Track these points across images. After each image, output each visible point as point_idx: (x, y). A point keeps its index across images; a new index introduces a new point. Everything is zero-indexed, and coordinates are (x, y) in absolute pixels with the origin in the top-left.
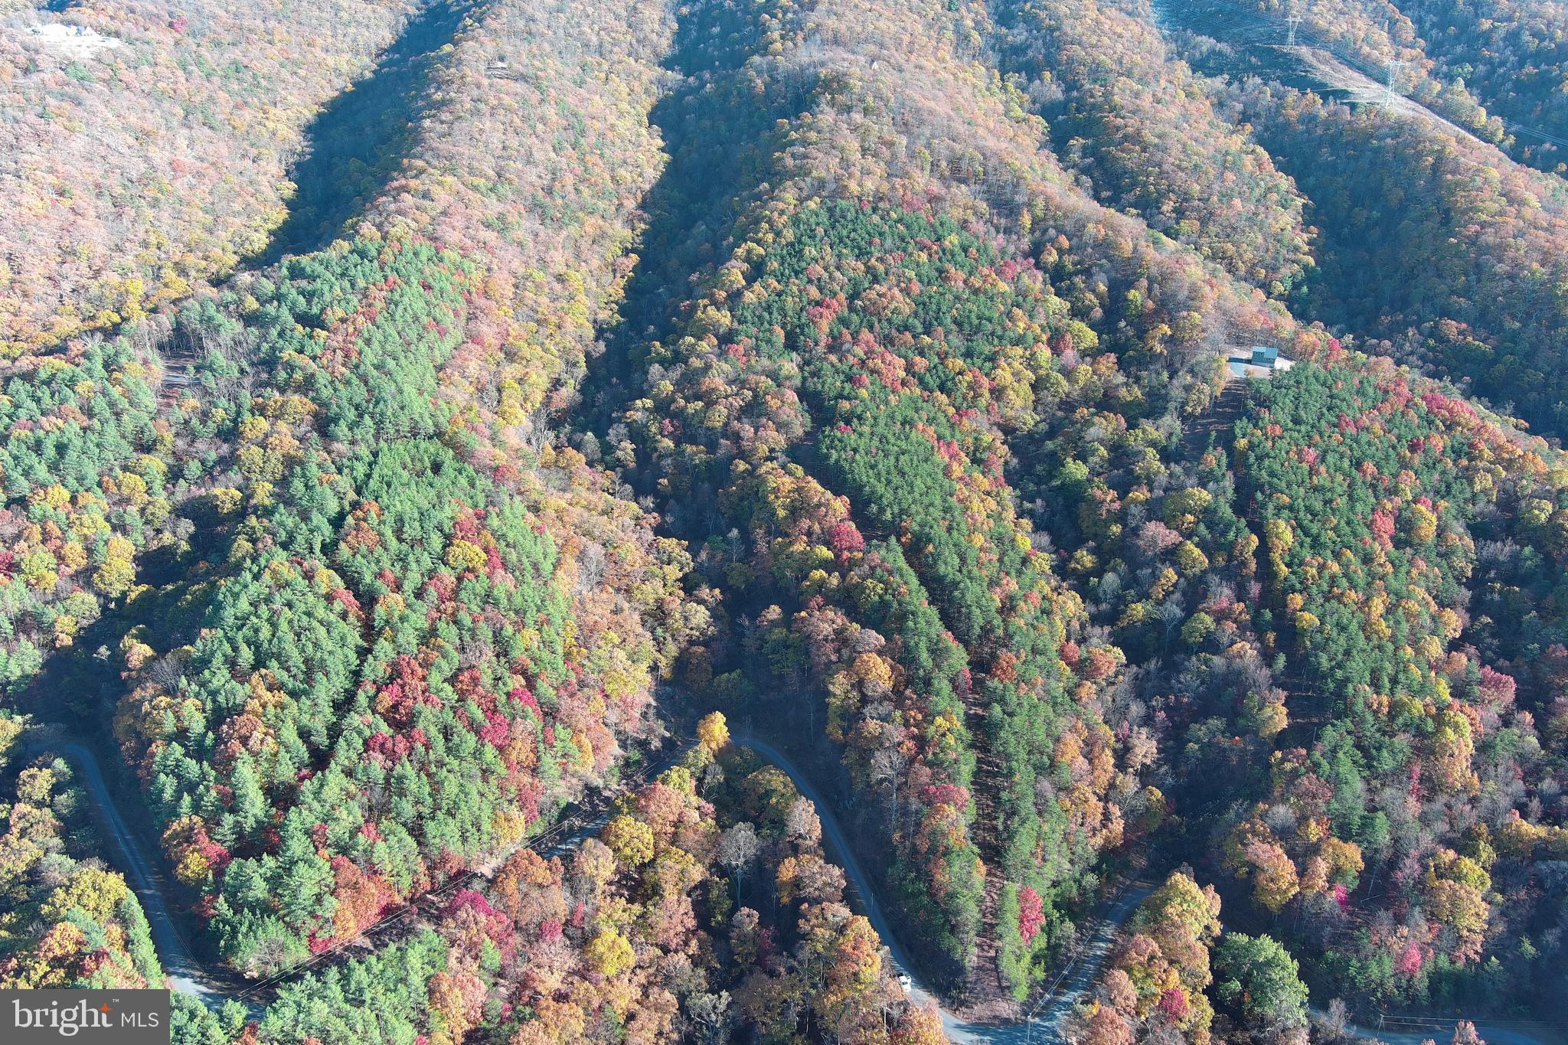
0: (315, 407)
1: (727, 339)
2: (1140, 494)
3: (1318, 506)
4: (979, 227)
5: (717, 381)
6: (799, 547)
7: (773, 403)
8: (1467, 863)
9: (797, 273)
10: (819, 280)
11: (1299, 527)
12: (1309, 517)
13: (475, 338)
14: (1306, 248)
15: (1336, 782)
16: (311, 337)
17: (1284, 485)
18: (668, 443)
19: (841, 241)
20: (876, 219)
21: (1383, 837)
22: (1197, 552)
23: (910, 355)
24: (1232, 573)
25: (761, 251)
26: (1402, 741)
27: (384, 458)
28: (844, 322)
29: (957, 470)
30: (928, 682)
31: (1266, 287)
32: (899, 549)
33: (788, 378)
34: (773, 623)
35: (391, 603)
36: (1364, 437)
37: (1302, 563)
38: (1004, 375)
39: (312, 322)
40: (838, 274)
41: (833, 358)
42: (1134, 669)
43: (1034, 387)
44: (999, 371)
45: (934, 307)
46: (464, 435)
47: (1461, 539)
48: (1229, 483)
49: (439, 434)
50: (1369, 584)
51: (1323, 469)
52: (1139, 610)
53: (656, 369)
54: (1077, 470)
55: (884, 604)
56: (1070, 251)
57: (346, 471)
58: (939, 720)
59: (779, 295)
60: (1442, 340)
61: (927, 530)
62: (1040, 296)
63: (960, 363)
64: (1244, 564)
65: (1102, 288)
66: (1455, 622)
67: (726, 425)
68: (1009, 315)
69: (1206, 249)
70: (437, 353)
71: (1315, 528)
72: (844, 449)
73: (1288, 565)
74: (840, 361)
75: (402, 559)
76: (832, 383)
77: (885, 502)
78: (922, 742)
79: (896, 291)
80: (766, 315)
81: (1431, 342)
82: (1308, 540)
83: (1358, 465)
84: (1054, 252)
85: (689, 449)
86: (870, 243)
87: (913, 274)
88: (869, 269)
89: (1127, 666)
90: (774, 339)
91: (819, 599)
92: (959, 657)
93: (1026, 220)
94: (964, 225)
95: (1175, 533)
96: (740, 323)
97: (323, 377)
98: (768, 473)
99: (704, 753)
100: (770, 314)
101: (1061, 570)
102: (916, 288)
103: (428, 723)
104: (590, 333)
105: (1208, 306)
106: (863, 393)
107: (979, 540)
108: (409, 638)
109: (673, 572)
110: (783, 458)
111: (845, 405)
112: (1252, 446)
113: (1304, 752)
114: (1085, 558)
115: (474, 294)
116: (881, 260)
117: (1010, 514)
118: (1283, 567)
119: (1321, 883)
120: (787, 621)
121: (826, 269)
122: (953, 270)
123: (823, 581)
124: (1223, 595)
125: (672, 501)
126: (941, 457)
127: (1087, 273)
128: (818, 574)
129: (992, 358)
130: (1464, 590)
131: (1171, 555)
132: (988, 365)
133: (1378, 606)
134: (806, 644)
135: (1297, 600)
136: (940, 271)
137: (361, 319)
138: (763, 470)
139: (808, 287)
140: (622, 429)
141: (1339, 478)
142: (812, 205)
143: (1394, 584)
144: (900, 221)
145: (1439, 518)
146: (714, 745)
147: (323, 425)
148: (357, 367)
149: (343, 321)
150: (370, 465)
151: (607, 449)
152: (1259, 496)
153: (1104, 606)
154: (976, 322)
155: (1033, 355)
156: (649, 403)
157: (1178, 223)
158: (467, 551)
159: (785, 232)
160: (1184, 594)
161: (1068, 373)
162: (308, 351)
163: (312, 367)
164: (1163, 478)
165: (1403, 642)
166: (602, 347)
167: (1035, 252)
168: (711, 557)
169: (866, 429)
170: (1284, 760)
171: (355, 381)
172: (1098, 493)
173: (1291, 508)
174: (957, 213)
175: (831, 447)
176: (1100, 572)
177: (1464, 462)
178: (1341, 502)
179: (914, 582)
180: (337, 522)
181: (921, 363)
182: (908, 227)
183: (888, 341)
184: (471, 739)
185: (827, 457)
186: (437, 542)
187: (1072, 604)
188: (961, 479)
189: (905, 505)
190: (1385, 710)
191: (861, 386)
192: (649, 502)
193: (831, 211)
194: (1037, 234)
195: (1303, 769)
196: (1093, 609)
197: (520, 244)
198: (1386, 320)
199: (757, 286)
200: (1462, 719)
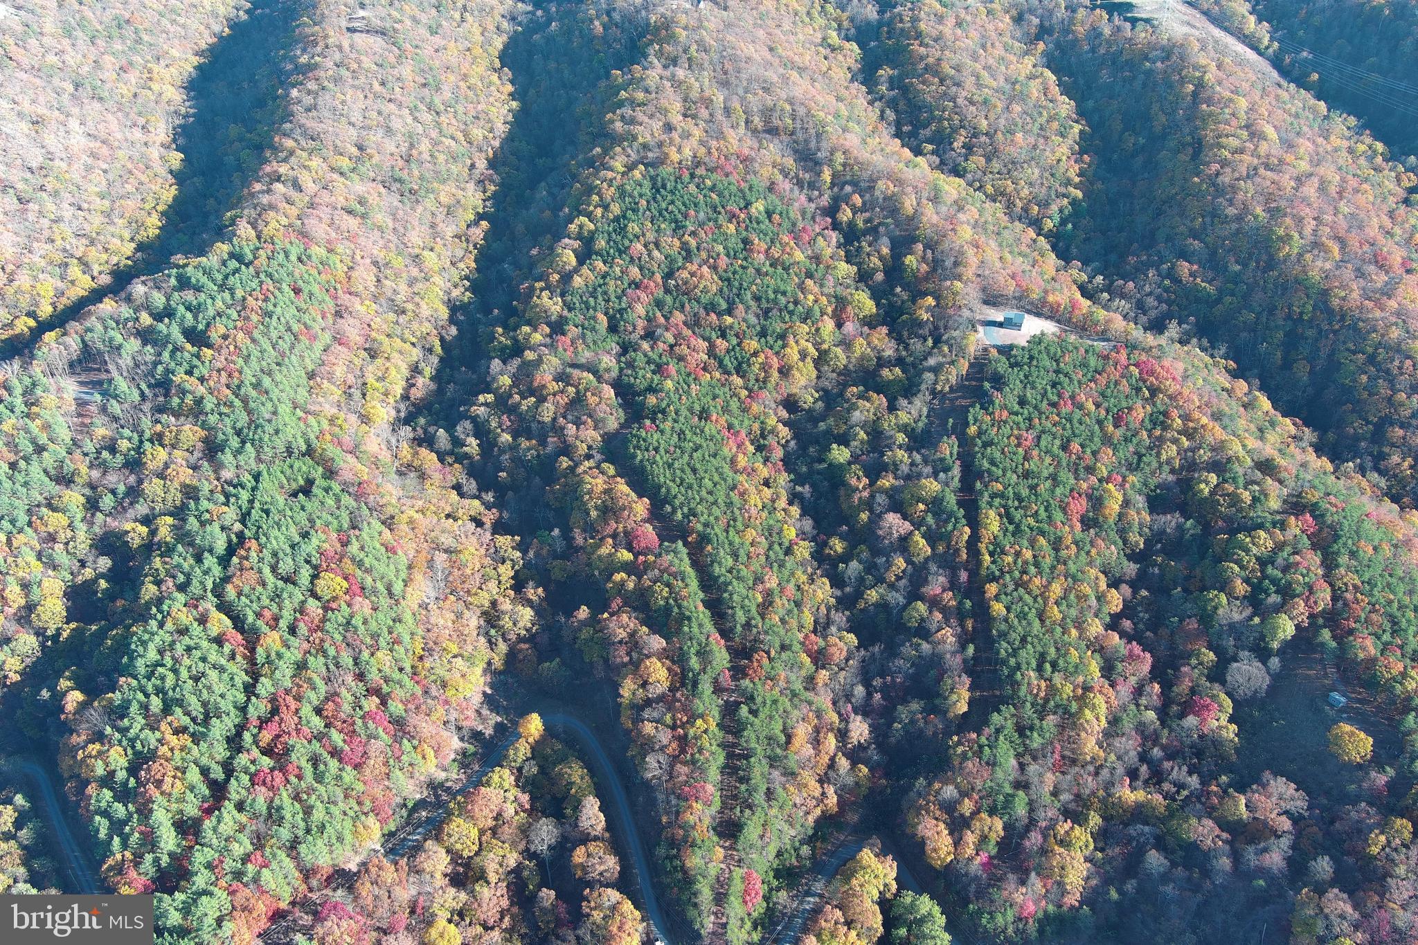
0: (203, 433)
1: (558, 327)
2: (887, 482)
3: (1025, 492)
4: (785, 185)
5: (545, 376)
6: (605, 550)
7: (592, 400)
8: (1078, 830)
9: (620, 252)
10: (639, 259)
11: (1007, 516)
12: (1016, 503)
13: (339, 339)
14: (1077, 180)
15: (992, 764)
16: (198, 357)
17: (1000, 472)
18: (506, 438)
19: (661, 214)
20: (692, 188)
21: (1020, 809)
22: (922, 542)
23: (714, 335)
24: (948, 562)
25: (592, 227)
26: (1051, 720)
27: (265, 483)
28: (659, 304)
29: (742, 461)
30: (695, 684)
31: (1036, 224)
32: (684, 551)
33: (608, 370)
34: (584, 623)
35: (271, 640)
36: (1078, 414)
37: (1003, 552)
38: (793, 353)
39: (197, 338)
40: (656, 253)
41: (645, 346)
42: (863, 652)
43: (818, 363)
44: (788, 350)
45: (736, 284)
46: (332, 451)
47: (1140, 515)
48: (956, 471)
49: (310, 452)
50: (1053, 568)
51: (1035, 453)
52: (873, 595)
53: (496, 364)
54: (840, 454)
55: (668, 608)
56: (863, 209)
57: (232, 500)
58: (699, 722)
59: (604, 277)
60: (1177, 281)
61: (708, 530)
62: (831, 262)
63: (753, 344)
64: (957, 551)
65: (885, 251)
66: (1116, 600)
67: (554, 419)
68: (802, 287)
69: (989, 189)
70: (307, 361)
71: (1018, 515)
72: (647, 450)
73: (991, 554)
74: (652, 348)
75: (277, 596)
76: (645, 375)
77: (677, 502)
78: (683, 741)
79: (705, 269)
80: (592, 300)
81: (1167, 282)
82: (1011, 528)
83: (1065, 447)
84: (848, 210)
85: (524, 444)
86: (686, 216)
87: (720, 248)
88: (685, 247)
89: (858, 648)
90: (597, 327)
91: (619, 601)
92: (721, 657)
93: (827, 176)
94: (771, 188)
95: (907, 523)
96: (570, 310)
97: (209, 404)
98: (585, 472)
99: (522, 750)
100: (596, 298)
101: (819, 556)
102: (723, 262)
103: (300, 756)
104: (444, 313)
105: (969, 273)
106: (669, 384)
107: (751, 534)
108: (285, 672)
109: (506, 571)
110: (598, 457)
111: (652, 400)
112: (980, 433)
113: (974, 736)
114: (838, 545)
115: (340, 292)
116: (693, 234)
117: (782, 503)
118: (987, 557)
119: (970, 851)
120: (593, 621)
121: (645, 246)
122: (756, 241)
123: (622, 583)
124: (937, 584)
125: (510, 493)
126: (728, 450)
127: (874, 231)
128: (618, 577)
129: (782, 336)
130: (1132, 565)
131: (903, 544)
132: (780, 343)
133: (1057, 589)
134: (606, 643)
135: (992, 589)
136: (746, 242)
137: (240, 335)
138: (581, 469)
139: (631, 267)
140: (468, 424)
141: (1048, 460)
142: (636, 174)
143: (1072, 568)
144: (712, 189)
145: (1125, 495)
146: (531, 740)
147: (212, 449)
148: (239, 387)
149: (225, 337)
150: (254, 489)
151: (457, 442)
152: (978, 485)
153: (848, 589)
154: (772, 296)
155: (818, 330)
156: (490, 398)
157: (967, 160)
158: (331, 583)
159: (612, 206)
160: (910, 581)
161: (846, 344)
162: (196, 372)
163: (201, 390)
164: (905, 469)
165: (1070, 624)
166: (454, 331)
167: (831, 211)
168: (537, 555)
169: (667, 426)
170: (959, 743)
171: (237, 403)
172: (853, 482)
173: (1002, 496)
174: (766, 172)
175: (638, 447)
176: (845, 558)
177: (1158, 432)
178: (1044, 487)
179: (694, 584)
180: (224, 561)
181: (721, 344)
182: (720, 195)
183: (694, 323)
184: (333, 764)
185: (634, 456)
186: (305, 574)
187: (823, 591)
188: (745, 469)
189: (692, 505)
190: (1042, 694)
191: (668, 376)
192: (489, 497)
193: (653, 179)
194: (836, 189)
195: (970, 754)
196: (839, 593)
197: (380, 229)
198: (1132, 260)
199: (585, 270)
200: (1099, 700)
